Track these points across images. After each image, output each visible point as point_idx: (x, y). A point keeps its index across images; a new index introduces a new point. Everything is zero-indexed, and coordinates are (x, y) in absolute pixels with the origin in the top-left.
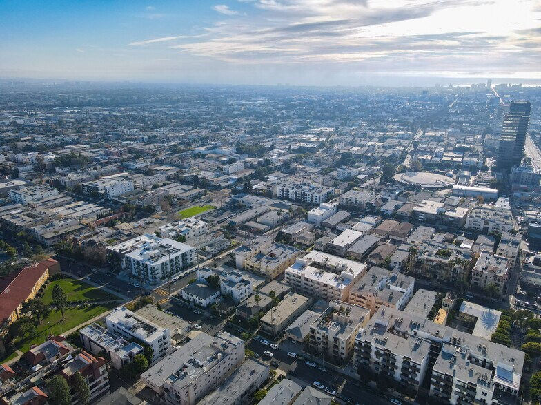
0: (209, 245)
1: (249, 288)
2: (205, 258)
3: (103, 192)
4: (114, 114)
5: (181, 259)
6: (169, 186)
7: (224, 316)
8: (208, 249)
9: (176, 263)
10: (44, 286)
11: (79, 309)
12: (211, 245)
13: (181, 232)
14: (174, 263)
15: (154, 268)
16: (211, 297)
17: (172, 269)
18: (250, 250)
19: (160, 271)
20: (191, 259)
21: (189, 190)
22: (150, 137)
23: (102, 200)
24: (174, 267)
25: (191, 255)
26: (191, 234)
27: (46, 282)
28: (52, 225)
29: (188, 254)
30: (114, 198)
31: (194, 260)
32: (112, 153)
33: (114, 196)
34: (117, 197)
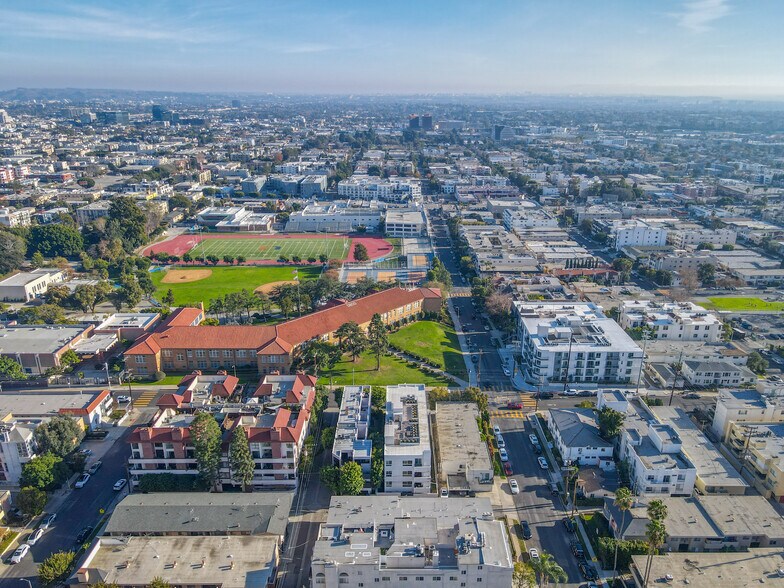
0: (690, 364)
1: (680, 478)
2: (665, 383)
3: (611, 236)
4: (750, 142)
5: (603, 361)
6: (734, 253)
7: (582, 501)
8: (686, 369)
9: (590, 364)
10: (405, 321)
11: (408, 366)
12: (693, 365)
13: (654, 319)
14: (585, 363)
15: (539, 354)
16: (584, 449)
17: (578, 373)
18: (764, 405)
19: (551, 364)
20: (629, 372)
21: (767, 268)
22: (775, 177)
23: (606, 249)
24: (584, 371)
25: (629, 364)
26: (674, 330)
27: (412, 318)
28: (501, 256)
29: (624, 359)
30: (623, 250)
31: (636, 375)
32: (684, 191)
33: (625, 246)
34: (628, 247)
